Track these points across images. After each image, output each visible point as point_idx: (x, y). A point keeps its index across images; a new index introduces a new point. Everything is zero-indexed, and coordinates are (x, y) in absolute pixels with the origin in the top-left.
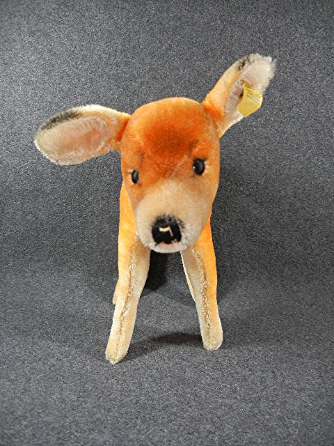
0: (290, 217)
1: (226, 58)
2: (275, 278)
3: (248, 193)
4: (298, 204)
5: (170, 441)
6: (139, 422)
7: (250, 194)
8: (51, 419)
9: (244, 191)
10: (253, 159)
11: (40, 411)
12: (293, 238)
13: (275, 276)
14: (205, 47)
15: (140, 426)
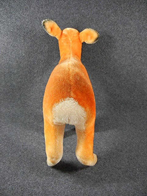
0: (124, 83)
1: (97, 8)
2: (117, 110)
3: (106, 72)
4: (128, 78)
5: (64, 192)
6: (53, 183)
7: (107, 73)
8: (19, 181)
9: (104, 72)
10: (108, 57)
11: (15, 178)
12: (126, 93)
13: (117, 108)
14: (87, 2)
15: (53, 185)
